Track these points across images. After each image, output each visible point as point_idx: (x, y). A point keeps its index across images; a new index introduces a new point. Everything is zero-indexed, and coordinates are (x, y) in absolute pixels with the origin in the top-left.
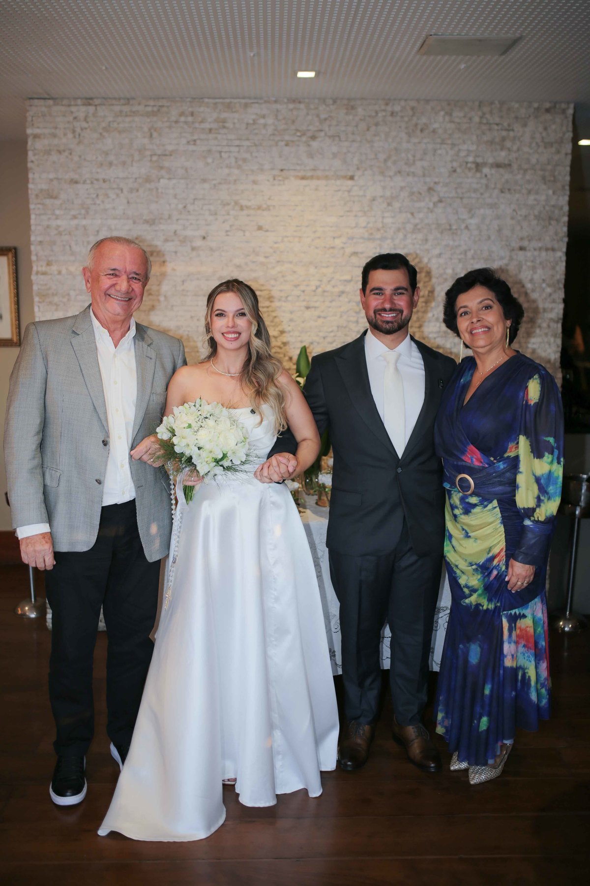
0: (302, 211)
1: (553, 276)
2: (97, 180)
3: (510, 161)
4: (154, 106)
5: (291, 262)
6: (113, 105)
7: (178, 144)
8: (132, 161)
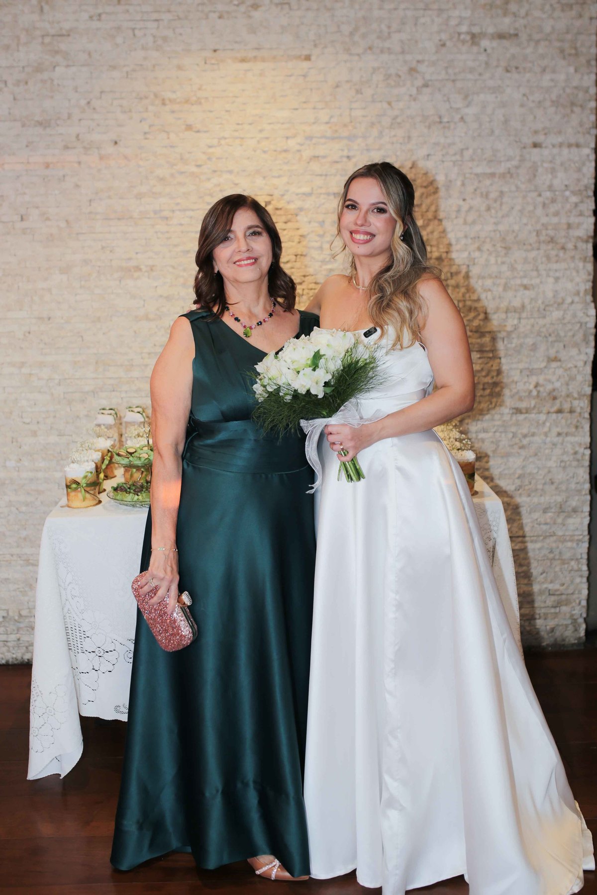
0: (244, 104)
1: (579, 180)
3: (516, 29)
5: (231, 172)
7: (77, 20)
8: (18, 45)
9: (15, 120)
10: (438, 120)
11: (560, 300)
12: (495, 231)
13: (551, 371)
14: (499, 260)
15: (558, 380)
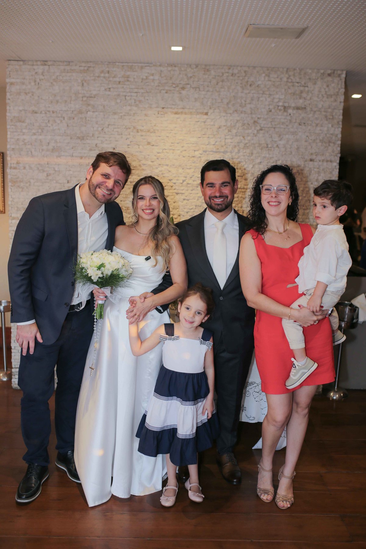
0: (175, 134)
2: (49, 111)
3: (305, 105)
4: (85, 67)
6: (59, 65)
7: (99, 91)
8: (71, 101)
9: (68, 136)
10: (266, 146)
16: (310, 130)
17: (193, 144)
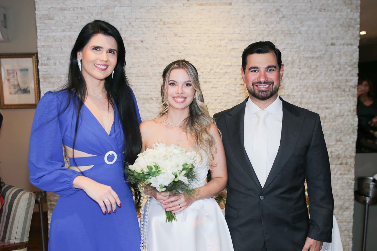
1: (351, 60)
2: (77, 8)
10: (289, 33)
11: (342, 114)
12: (313, 83)
13: (338, 146)
14: (315, 96)
15: (341, 150)
16: (330, 15)
17: (219, 34)
